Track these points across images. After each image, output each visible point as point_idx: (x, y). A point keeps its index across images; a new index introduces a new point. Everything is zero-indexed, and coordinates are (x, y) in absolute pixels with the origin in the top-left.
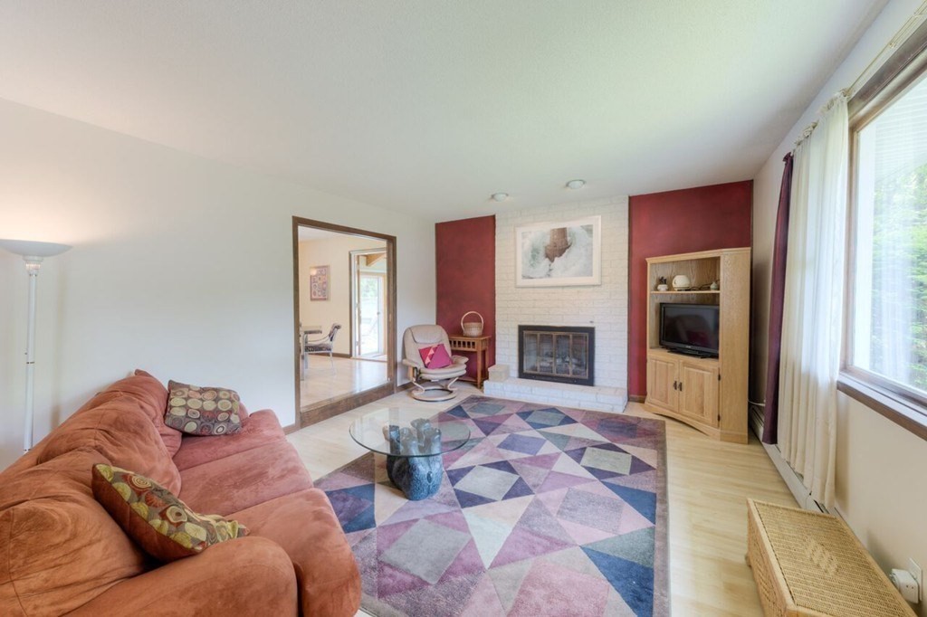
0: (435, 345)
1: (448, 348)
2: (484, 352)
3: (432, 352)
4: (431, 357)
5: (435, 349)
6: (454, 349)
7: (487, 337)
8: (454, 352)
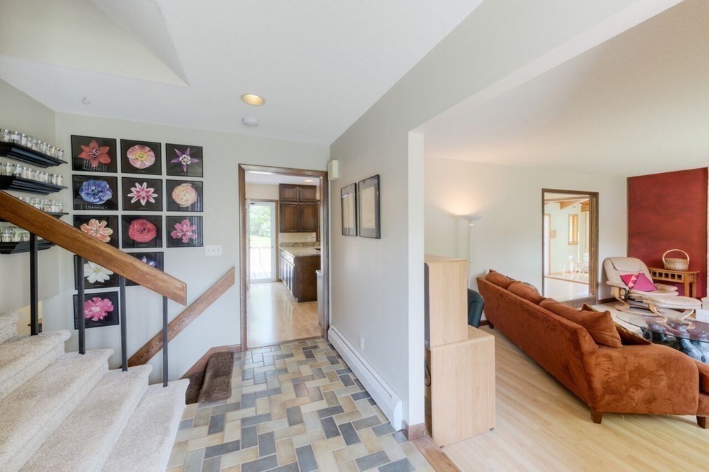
0: (636, 274)
1: (650, 277)
2: (691, 285)
3: (634, 278)
4: (635, 282)
5: (637, 277)
6: (654, 278)
7: (695, 272)
8: (655, 281)
